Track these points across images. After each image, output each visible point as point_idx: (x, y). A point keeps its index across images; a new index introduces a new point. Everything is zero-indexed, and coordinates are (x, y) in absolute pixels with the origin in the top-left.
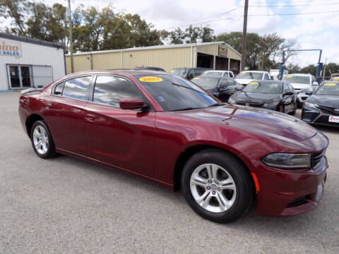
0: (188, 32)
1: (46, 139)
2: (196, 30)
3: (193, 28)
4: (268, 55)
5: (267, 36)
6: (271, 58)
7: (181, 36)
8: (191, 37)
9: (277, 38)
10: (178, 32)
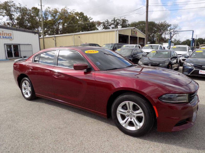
0: (113, 22)
1: (29, 88)
2: (118, 21)
3: (116, 19)
4: (161, 34)
5: (160, 23)
6: (163, 36)
7: (109, 24)
8: (115, 25)
9: (166, 24)
10: (107, 22)
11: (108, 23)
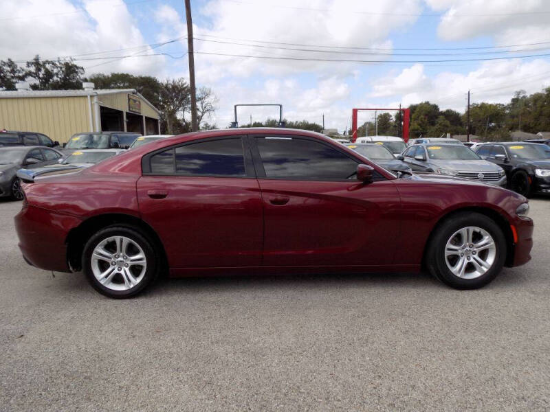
0: (33, 69)
2: (48, 66)
3: (41, 61)
4: (174, 112)
5: (171, 82)
6: (179, 116)
7: (16, 74)
8: (39, 78)
9: (184, 86)
10: (9, 66)
11: (13, 71)
